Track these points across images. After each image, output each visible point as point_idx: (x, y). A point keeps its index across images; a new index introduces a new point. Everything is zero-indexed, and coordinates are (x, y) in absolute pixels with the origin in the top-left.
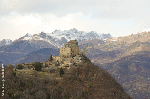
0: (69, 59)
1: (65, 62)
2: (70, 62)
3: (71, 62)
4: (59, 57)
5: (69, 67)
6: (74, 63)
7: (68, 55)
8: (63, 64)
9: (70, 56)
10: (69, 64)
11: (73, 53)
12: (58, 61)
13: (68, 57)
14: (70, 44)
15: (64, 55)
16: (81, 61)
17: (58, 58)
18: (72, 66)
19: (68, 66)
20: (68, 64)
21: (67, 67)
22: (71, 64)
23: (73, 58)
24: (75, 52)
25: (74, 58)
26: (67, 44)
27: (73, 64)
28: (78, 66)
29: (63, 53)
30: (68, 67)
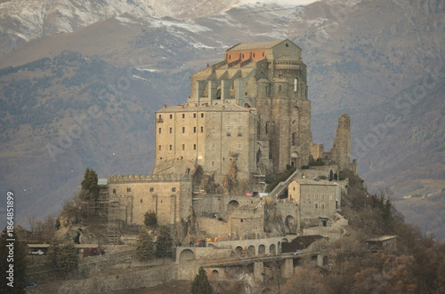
0: (242, 201)
1: (210, 226)
2: (258, 230)
3: (268, 232)
4: (164, 189)
5: (258, 268)
6: (290, 238)
7: (236, 169)
8: (203, 244)
9: (254, 178)
10: (256, 243)
11: (265, 152)
12: (151, 220)
13: (232, 184)
14: (239, 75)
15: (199, 170)
16: (343, 221)
17: (147, 198)
18: (280, 263)
19: (245, 259)
20: (245, 244)
21: (239, 267)
22: (267, 242)
23: (278, 190)
24: (284, 139)
25: (285, 194)
26: (213, 78)
27: (286, 247)
28: (325, 260)
29: (189, 154)
30: (250, 267)
